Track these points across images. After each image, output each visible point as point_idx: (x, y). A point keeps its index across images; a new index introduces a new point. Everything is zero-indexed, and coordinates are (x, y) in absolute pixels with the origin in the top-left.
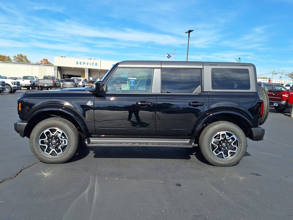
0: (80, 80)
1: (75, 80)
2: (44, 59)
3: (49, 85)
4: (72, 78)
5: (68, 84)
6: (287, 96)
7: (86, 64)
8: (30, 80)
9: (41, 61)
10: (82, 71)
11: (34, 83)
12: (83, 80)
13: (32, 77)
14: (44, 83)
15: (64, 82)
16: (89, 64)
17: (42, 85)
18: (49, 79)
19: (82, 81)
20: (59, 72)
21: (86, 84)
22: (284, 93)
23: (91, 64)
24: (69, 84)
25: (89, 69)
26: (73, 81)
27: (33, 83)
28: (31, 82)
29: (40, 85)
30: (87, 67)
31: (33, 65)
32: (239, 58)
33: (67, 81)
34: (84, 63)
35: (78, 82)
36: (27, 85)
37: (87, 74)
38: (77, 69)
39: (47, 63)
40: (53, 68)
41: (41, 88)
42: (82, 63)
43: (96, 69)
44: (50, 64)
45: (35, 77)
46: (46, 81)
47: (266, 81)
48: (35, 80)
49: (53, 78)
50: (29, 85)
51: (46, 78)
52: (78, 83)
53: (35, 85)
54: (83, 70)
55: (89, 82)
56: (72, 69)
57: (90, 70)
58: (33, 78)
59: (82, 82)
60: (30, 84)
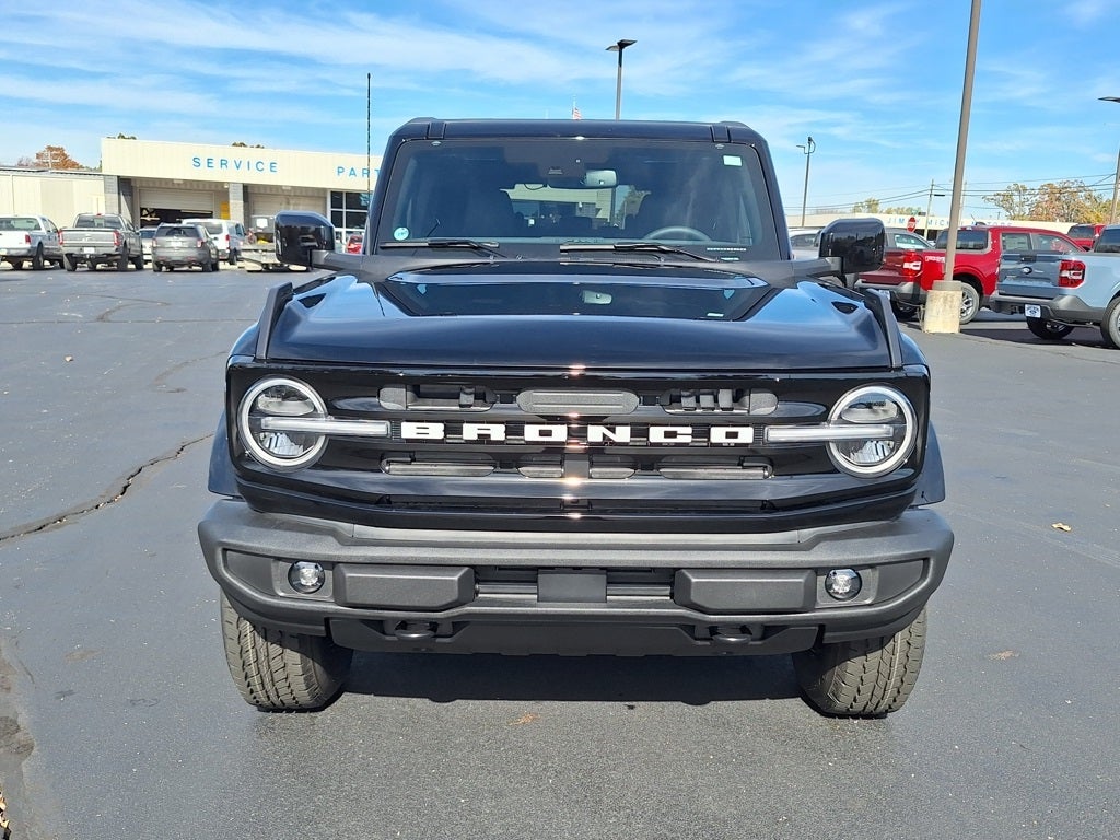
0: (218, 230)
1: (201, 230)
2: (50, 148)
3: (102, 251)
4: (185, 222)
5: (173, 244)
6: (918, 268)
7: (231, 164)
8: (27, 233)
9: (38, 156)
10: (219, 192)
11: (40, 243)
12: (230, 230)
13: (29, 220)
14: (84, 241)
15: (158, 239)
16: (244, 166)
17: (75, 250)
18: (100, 225)
19: (226, 232)
20: (122, 197)
21: (244, 243)
22: (909, 256)
23: (253, 166)
24: (180, 244)
25: (246, 187)
26: (193, 232)
27: (36, 245)
28: (28, 239)
29: (65, 250)
30: (235, 177)
31: (15, 173)
32: (810, 140)
33: (172, 232)
34: (223, 163)
35: (213, 236)
36: (13, 252)
37: (236, 205)
38: (195, 187)
39: (61, 162)
40: (99, 184)
41: (71, 264)
42: (216, 163)
43: (271, 187)
44: (74, 165)
45: (44, 219)
46: (88, 234)
47: (901, 221)
48: (43, 231)
49: (113, 224)
50: (23, 252)
51: (84, 223)
52: (211, 242)
53: (45, 252)
54: (219, 188)
55: (255, 238)
56: (176, 186)
57: (250, 190)
58: (33, 225)
59: (228, 238)
60: (28, 246)
